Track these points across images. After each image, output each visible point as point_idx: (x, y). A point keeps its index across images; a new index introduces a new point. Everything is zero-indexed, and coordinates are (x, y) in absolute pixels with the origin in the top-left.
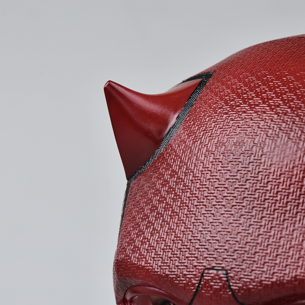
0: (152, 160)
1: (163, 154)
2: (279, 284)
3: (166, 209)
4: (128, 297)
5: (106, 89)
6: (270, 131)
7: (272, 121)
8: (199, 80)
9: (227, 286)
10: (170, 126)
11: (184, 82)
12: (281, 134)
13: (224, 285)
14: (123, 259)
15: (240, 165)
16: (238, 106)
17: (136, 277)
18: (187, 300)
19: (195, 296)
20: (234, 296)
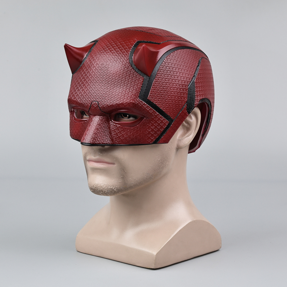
0: (79, 68)
1: (82, 66)
2: (112, 106)
3: (82, 83)
4: (72, 110)
5: (64, 46)
6: (115, 59)
7: (116, 56)
8: (94, 43)
9: (98, 106)
10: (84, 58)
11: (91, 42)
12: (114, 61)
13: (97, 106)
14: (70, 98)
15: (106, 68)
16: (107, 50)
17: (74, 104)
18: (88, 111)
19: (89, 109)
20: (100, 109)
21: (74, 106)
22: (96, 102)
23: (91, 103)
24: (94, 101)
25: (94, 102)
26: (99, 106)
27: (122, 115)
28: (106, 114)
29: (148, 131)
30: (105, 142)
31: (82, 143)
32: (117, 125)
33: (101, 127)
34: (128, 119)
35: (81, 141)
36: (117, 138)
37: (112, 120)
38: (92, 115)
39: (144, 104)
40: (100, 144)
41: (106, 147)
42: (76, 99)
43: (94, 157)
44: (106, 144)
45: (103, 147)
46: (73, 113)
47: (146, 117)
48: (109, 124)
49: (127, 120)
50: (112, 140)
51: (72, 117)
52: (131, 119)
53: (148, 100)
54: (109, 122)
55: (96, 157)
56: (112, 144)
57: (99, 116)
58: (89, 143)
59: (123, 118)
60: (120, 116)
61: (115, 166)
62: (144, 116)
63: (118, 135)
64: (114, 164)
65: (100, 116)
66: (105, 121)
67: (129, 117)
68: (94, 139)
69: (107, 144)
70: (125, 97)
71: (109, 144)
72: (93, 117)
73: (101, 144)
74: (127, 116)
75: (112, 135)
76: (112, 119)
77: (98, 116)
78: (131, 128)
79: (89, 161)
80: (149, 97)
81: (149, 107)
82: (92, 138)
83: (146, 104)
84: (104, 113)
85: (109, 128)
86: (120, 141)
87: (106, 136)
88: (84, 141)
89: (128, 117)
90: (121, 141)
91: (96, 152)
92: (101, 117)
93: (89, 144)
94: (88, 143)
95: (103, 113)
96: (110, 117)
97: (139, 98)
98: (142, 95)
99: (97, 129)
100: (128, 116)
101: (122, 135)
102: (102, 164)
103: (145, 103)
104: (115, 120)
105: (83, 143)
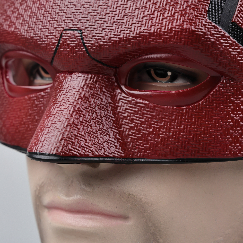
9: (81, 43)
13: (79, 43)
18: (49, 59)
19: (55, 53)
20: (87, 52)
21: (10, 50)
22: (76, 32)
23: (61, 36)
24: (70, 29)
25: (68, 32)
26: (84, 43)
27: (152, 72)
28: (105, 67)
29: (232, 118)
30: (101, 152)
31: (32, 155)
32: (138, 100)
33: (90, 106)
34: (170, 85)
35: (29, 147)
36: (139, 138)
37: (123, 87)
38: (62, 72)
39: (223, 36)
40: (88, 156)
41: (103, 166)
42: (16, 28)
43: (67, 196)
44: (103, 157)
45: (94, 167)
46: (6, 72)
47: (226, 76)
48: (113, 97)
49: (166, 85)
50: (123, 145)
51: (3, 83)
52: (179, 82)
53: (234, 23)
54: (114, 90)
55: (72, 198)
56: (121, 157)
57: (82, 72)
58: (52, 155)
59: (155, 81)
60: (146, 76)
61: (130, 223)
62: (222, 74)
63: (139, 131)
64: (125, 218)
65: (88, 73)
66: (101, 89)
67: (173, 79)
68: (67, 140)
69: (107, 157)
70: (154, 21)
71: (114, 157)
72: (65, 78)
73: (91, 157)
74: (165, 76)
75: (123, 131)
76: (123, 81)
77: (80, 74)
78: (183, 110)
79: (52, 207)
80: (237, 16)
81: (237, 45)
82: (61, 140)
83: (229, 38)
84: (99, 65)
85: (114, 108)
86: (146, 149)
87: (104, 132)
88: (38, 149)
89: (168, 78)
90: (149, 148)
91: (72, 182)
92: (90, 76)
93: (55, 155)
94: (49, 155)
95: (95, 63)
96: (115, 76)
97: (209, 18)
98: (218, 10)
99: (79, 112)
100: (169, 73)
101: (153, 131)
102: (91, 219)
103: (227, 34)
104: (130, 86)
105: (36, 153)
